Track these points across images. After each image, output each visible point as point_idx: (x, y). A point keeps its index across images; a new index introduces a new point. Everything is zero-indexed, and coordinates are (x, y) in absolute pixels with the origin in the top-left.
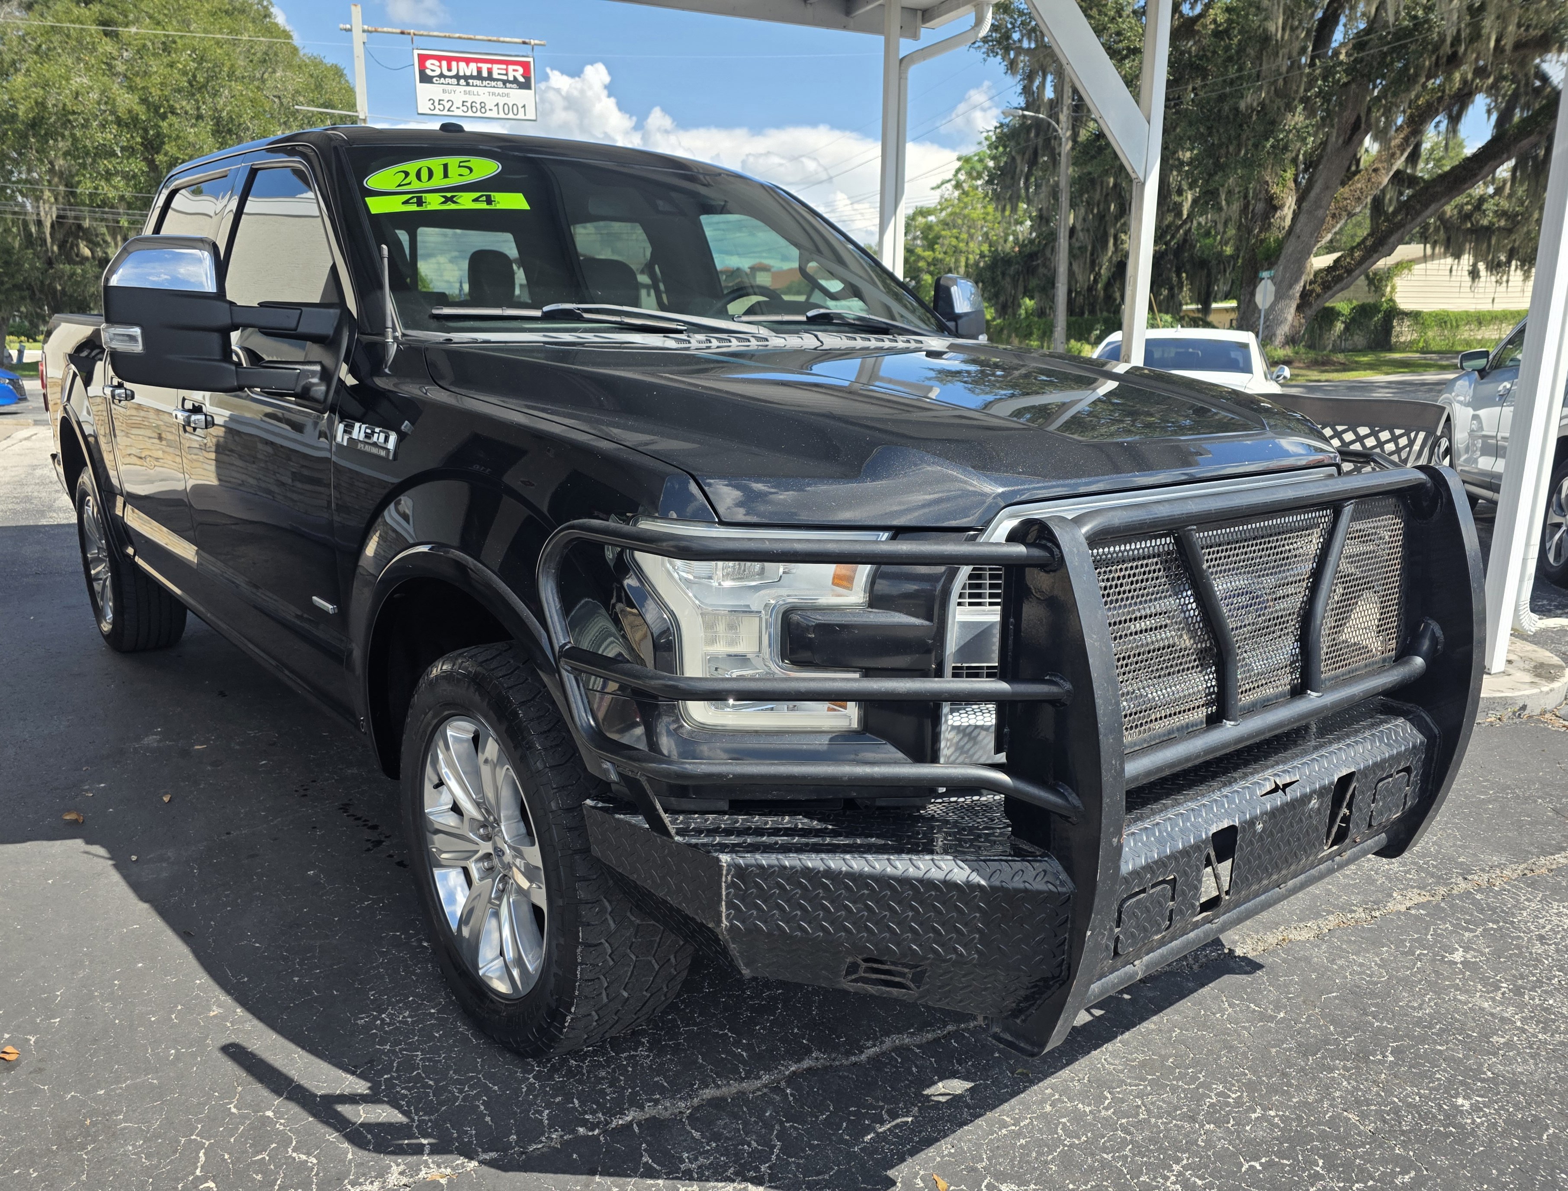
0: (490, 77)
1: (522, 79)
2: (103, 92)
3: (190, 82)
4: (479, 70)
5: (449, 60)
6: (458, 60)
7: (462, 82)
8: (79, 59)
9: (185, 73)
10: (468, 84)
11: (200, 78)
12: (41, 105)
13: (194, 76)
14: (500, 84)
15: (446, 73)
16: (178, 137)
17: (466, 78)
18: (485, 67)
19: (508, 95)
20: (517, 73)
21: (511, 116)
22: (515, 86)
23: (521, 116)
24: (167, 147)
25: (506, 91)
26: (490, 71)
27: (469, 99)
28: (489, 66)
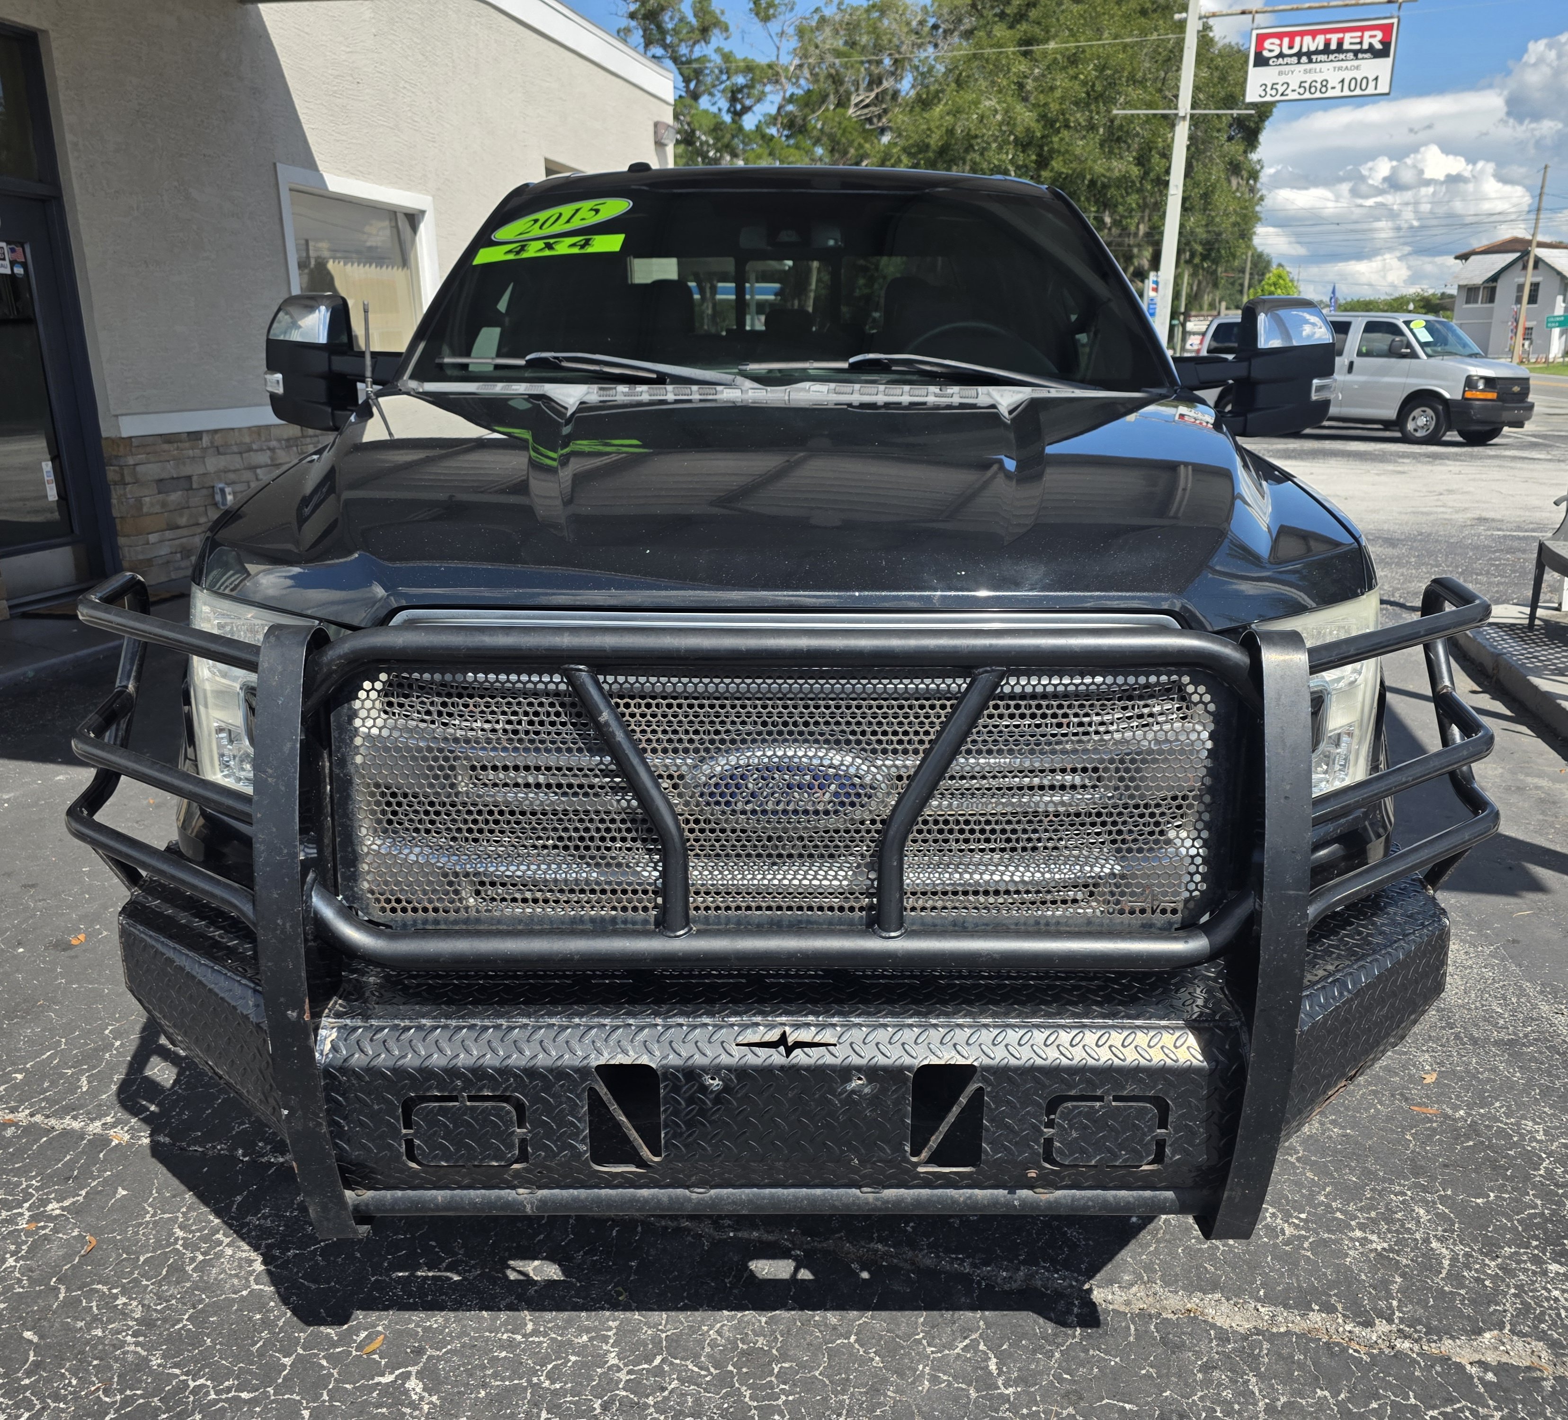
0: (1340, 49)
1: (1378, 46)
2: (1006, 111)
3: (1088, 94)
4: (1327, 44)
5: (1292, 36)
6: (1302, 34)
7: (1304, 59)
8: (993, 83)
9: (1084, 83)
10: (1310, 61)
11: (1099, 88)
12: (951, 132)
13: (1093, 85)
14: (1350, 55)
15: (1286, 51)
16: (1067, 151)
17: (1309, 54)
18: (1334, 38)
19: (1357, 68)
20: (1375, 39)
21: (1358, 92)
22: (1368, 55)
23: (1370, 90)
24: (1054, 163)
25: (1356, 63)
26: (1340, 43)
27: (1309, 78)
28: (1341, 35)
